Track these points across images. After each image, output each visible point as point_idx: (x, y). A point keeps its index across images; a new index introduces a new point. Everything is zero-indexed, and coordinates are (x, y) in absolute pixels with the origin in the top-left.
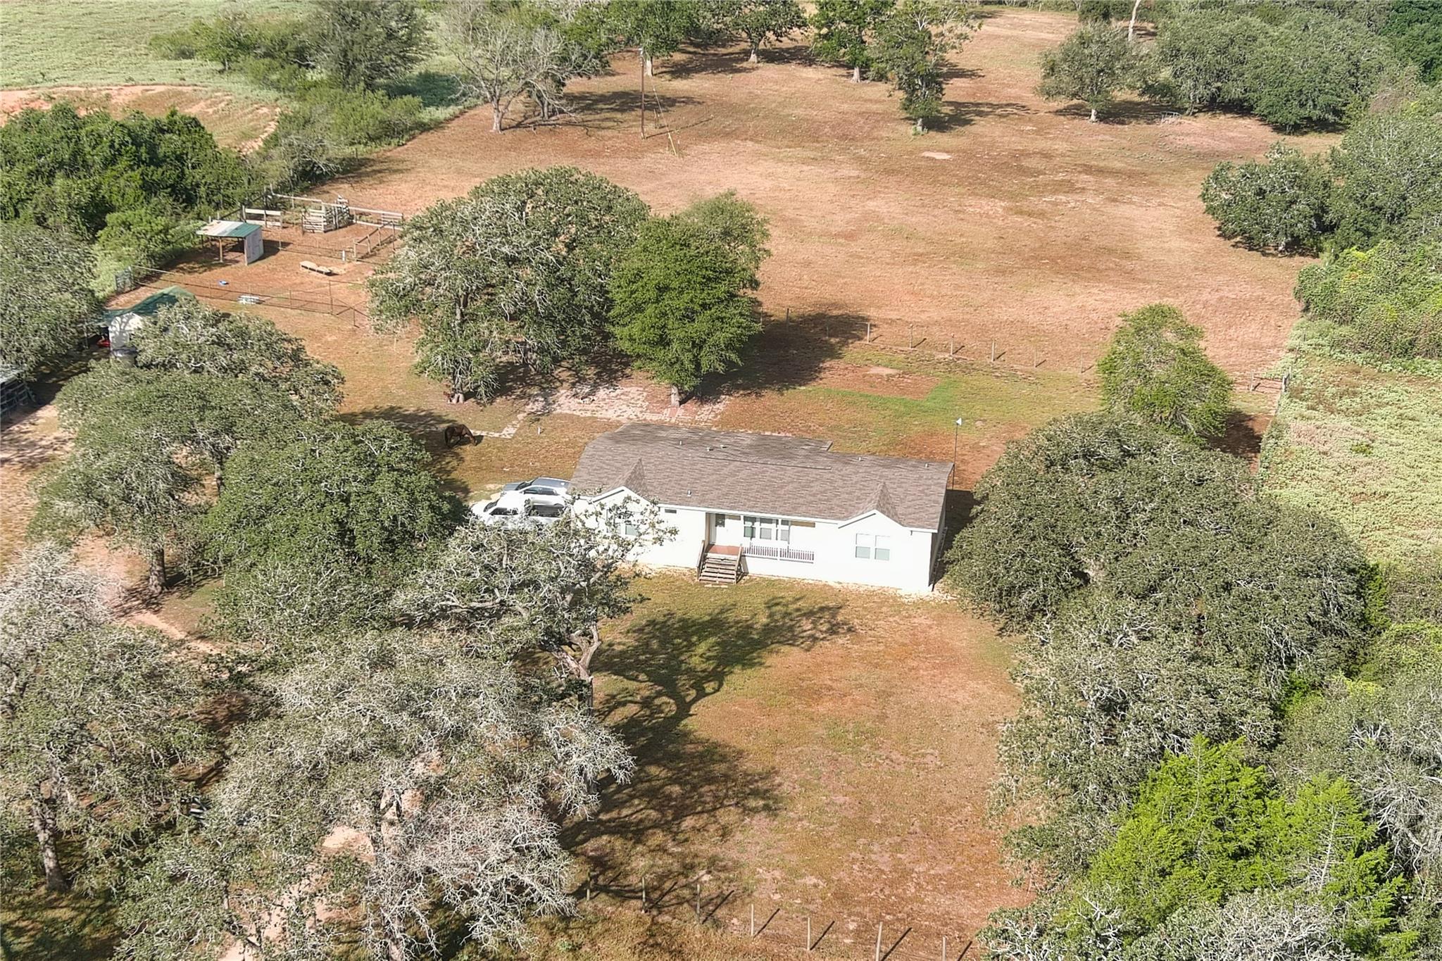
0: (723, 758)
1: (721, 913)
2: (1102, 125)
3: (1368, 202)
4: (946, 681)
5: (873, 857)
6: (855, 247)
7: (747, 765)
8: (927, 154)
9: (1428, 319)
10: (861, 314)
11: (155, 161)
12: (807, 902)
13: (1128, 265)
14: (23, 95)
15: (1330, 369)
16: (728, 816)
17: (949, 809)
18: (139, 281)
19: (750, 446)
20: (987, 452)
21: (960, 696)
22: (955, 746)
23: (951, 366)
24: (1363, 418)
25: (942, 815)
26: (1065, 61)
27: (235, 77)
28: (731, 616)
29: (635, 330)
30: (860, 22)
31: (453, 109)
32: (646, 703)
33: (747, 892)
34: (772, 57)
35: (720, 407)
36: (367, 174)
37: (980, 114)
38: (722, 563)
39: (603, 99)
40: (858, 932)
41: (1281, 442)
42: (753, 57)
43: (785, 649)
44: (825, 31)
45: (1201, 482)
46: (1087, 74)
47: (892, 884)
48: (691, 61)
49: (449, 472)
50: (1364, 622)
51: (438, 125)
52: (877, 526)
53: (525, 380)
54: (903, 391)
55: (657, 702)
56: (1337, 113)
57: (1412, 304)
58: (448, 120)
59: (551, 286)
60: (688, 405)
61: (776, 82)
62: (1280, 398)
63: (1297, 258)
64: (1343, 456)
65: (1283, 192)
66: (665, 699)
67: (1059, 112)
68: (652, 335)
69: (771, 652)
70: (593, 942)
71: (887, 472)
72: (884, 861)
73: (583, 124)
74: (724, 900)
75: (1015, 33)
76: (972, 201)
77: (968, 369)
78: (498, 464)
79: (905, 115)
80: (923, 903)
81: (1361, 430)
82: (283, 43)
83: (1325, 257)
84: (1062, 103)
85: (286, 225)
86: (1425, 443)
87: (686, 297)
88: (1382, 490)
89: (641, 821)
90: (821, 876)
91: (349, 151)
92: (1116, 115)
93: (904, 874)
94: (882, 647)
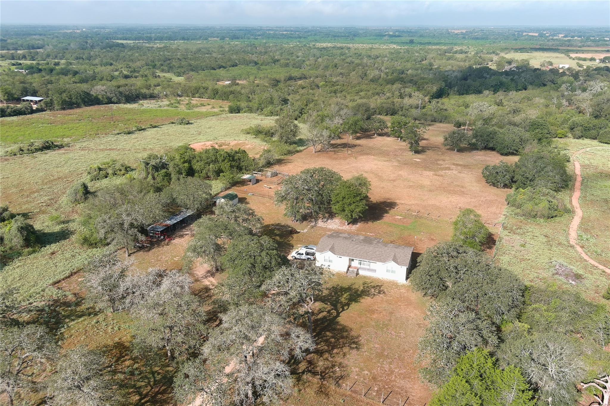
0: (347, 331)
1: (340, 382)
2: (458, 153)
3: (525, 176)
4: (408, 310)
5: (384, 366)
6: (395, 183)
7: (353, 333)
8: (415, 160)
9: (540, 209)
10: (395, 201)
11: (233, 160)
12: (364, 379)
13: (463, 190)
14: (211, 143)
15: (514, 221)
16: (346, 350)
17: (406, 351)
18: (227, 189)
19: (362, 240)
20: (424, 241)
21: (412, 315)
22: (409, 330)
23: (416, 216)
24: (523, 236)
25: (404, 353)
26: (449, 137)
27: (258, 139)
28: (354, 287)
29: (337, 207)
30: (401, 127)
31: (305, 147)
32: (329, 312)
33: (348, 375)
34: (380, 135)
35: (357, 226)
36: (283, 163)
37: (428, 149)
38: (353, 271)
39: (340, 145)
40: (377, 391)
41: (501, 243)
42: (376, 135)
43: (366, 297)
44: (392, 129)
45: (479, 263)
46: (455, 141)
47: (388, 375)
48: (361, 136)
49: (289, 241)
50: (524, 303)
51: (301, 151)
52: (392, 265)
53: (311, 217)
54: (403, 223)
55: (332, 311)
56: (517, 151)
57: (536, 204)
58: (303, 150)
59: (317, 196)
60: (349, 225)
61: (380, 141)
62: (501, 229)
63: (506, 189)
64: (518, 247)
65: (503, 173)
66: (334, 311)
67: (448, 149)
68: (341, 209)
69: (362, 298)
70: (305, 389)
71: (396, 250)
72: (387, 367)
73: (334, 151)
74: (342, 377)
75: (438, 129)
76: (425, 172)
77: (421, 217)
78: (301, 239)
79: (410, 150)
80: (396, 382)
81: (523, 240)
82: (269, 131)
83: (513, 189)
84: (448, 147)
85: (262, 175)
86: (540, 244)
87: (349, 200)
88: (528, 258)
89: (323, 349)
90: (369, 371)
91: (280, 157)
92: (461, 150)
93: (392, 372)
94: (392, 298)
